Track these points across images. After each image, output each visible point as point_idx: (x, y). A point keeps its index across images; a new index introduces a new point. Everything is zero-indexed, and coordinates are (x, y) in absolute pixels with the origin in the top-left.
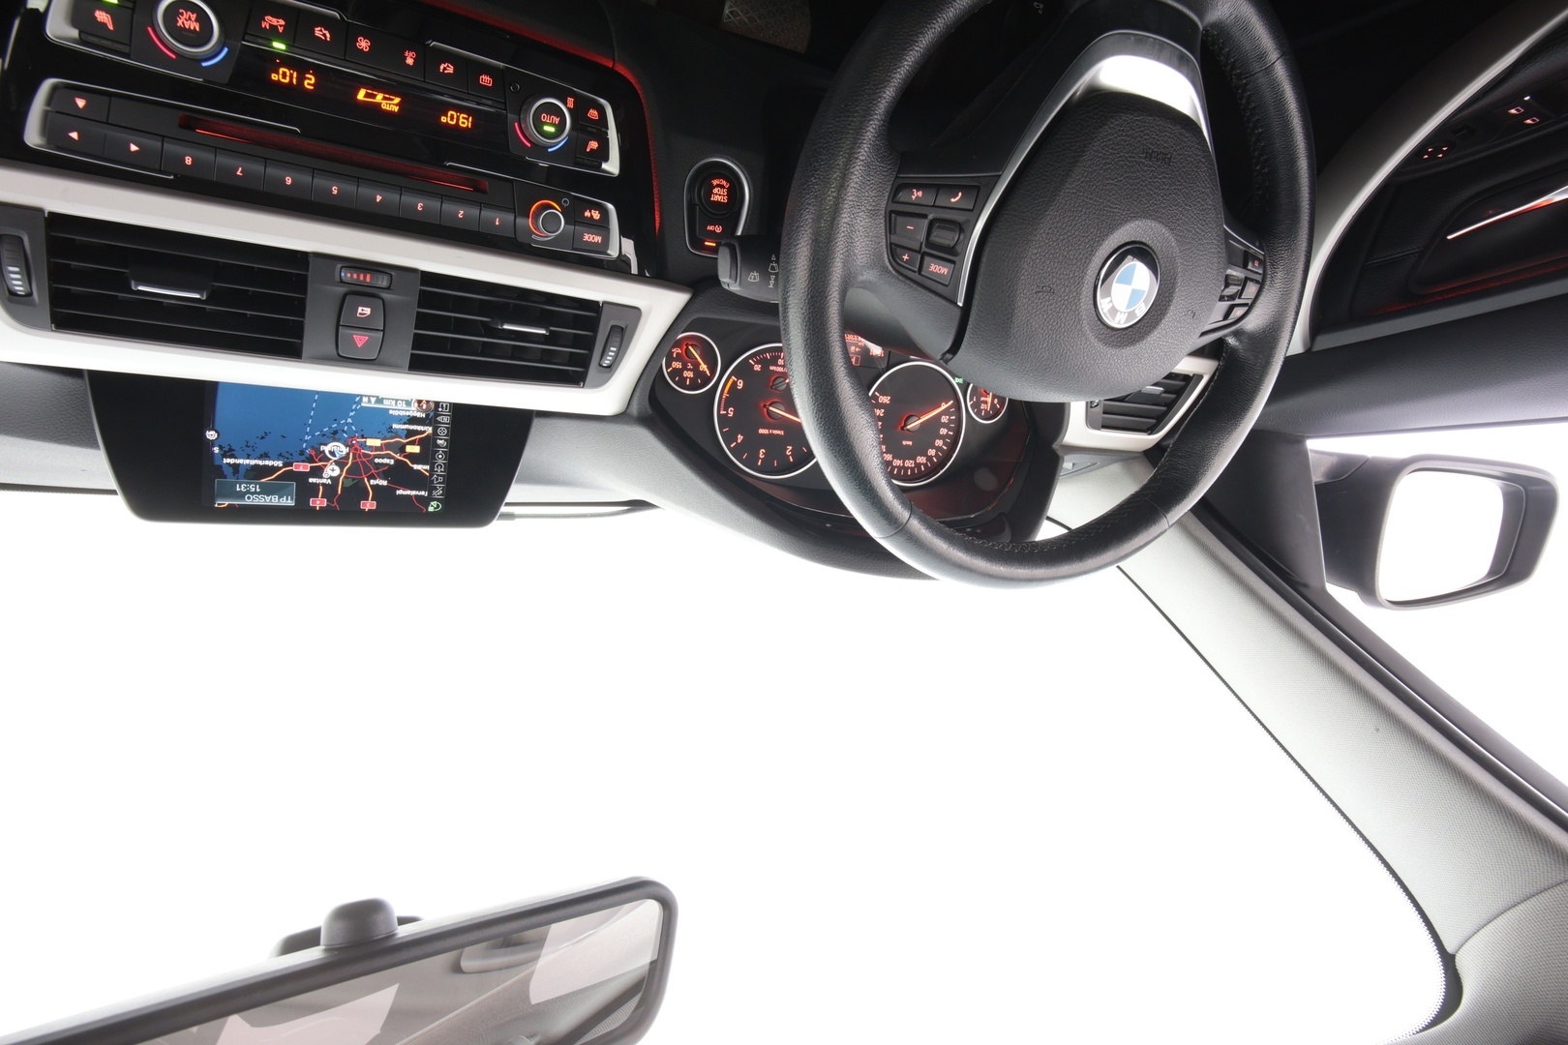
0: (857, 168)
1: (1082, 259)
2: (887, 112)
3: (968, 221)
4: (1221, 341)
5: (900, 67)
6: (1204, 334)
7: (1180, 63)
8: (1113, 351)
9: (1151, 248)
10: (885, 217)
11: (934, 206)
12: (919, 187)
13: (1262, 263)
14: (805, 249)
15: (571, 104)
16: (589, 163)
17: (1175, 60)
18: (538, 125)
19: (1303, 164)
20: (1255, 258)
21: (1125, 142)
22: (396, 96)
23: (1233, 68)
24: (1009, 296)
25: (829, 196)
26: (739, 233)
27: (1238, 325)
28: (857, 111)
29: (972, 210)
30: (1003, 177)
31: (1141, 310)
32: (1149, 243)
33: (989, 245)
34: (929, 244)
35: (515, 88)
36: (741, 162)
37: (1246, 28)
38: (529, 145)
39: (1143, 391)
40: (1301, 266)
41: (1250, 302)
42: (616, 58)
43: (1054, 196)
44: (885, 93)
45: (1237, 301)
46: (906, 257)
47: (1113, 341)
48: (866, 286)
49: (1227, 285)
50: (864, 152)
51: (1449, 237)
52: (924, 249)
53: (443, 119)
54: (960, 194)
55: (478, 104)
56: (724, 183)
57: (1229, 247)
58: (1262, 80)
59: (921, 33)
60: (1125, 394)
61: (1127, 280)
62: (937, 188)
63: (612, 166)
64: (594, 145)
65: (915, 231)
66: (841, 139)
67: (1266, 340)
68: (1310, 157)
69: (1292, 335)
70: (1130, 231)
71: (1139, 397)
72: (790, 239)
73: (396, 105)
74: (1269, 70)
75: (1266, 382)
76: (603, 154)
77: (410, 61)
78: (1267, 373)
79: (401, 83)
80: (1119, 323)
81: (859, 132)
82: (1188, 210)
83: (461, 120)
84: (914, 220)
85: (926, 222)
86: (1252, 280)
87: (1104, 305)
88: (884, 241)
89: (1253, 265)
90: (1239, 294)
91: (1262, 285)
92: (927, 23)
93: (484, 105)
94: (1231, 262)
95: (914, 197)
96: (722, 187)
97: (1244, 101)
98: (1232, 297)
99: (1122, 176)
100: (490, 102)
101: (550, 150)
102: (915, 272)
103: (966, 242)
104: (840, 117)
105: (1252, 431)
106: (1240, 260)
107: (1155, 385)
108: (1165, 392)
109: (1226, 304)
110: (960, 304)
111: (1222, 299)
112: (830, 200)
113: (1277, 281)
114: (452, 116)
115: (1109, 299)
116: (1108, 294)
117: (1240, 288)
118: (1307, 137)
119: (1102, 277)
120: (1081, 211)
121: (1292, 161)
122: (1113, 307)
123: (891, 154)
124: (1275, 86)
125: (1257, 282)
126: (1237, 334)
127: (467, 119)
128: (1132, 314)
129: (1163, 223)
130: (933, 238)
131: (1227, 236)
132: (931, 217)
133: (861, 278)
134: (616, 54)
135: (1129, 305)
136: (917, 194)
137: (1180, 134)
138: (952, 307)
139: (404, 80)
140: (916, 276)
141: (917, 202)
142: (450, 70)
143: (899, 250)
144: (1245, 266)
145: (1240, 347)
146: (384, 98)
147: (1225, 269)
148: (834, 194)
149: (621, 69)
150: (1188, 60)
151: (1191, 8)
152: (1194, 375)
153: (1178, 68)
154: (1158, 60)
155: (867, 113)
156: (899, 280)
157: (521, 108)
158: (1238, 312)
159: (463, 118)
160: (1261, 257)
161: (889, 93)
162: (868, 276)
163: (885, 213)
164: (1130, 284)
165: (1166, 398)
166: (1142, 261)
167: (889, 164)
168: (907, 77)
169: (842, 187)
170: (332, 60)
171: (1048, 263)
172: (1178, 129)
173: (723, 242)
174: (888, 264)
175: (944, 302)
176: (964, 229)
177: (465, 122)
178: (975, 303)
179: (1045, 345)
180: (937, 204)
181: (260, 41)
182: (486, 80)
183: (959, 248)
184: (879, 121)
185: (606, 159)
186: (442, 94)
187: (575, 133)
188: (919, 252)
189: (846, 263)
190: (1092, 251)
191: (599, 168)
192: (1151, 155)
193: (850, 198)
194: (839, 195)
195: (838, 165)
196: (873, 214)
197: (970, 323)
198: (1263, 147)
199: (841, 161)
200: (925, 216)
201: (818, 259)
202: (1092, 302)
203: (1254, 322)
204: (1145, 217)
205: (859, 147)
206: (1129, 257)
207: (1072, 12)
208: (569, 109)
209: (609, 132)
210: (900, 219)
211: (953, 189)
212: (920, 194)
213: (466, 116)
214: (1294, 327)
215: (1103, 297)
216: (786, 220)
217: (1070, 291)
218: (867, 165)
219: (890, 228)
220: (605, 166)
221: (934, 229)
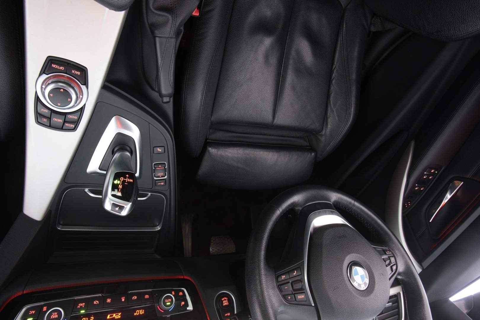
0: (263, 277)
1: (340, 274)
2: (264, 258)
3: (302, 278)
4: (396, 279)
5: (262, 245)
6: (390, 279)
7: (332, 213)
8: (368, 298)
9: (357, 261)
10: (277, 288)
11: (290, 278)
12: (283, 275)
13: (390, 251)
14: (258, 309)
15: (173, 294)
16: (183, 309)
17: (330, 213)
18: (165, 303)
19: (379, 221)
20: (387, 250)
21: (331, 237)
22: (119, 313)
23: (345, 209)
24: (326, 295)
25: (258, 289)
26: (236, 313)
27: (397, 271)
28: (256, 261)
29: (301, 274)
30: (304, 261)
31: (367, 281)
32: (355, 260)
33: (311, 282)
34: (294, 290)
35: (156, 295)
36: (229, 290)
37: (342, 199)
38: (163, 312)
39: (386, 307)
40: (400, 246)
41: (395, 263)
42: (184, 275)
43: (322, 259)
44: (261, 253)
45: (392, 265)
46: (289, 298)
47: (366, 295)
48: (282, 312)
49: (385, 262)
50: (263, 272)
51: (430, 221)
52: (294, 292)
53: (135, 314)
54: (295, 271)
55: (145, 305)
56: (226, 298)
57: (377, 251)
58: (354, 208)
59: (264, 234)
60: (381, 311)
61: (357, 274)
62: (288, 272)
63: (190, 308)
64: (183, 303)
65: (288, 288)
66: (255, 271)
67: (408, 272)
68: (379, 219)
69: (415, 267)
70: (348, 260)
71: (386, 310)
72: (252, 308)
73: (120, 316)
74: (354, 205)
75: (420, 285)
76: (187, 305)
77: (123, 300)
78: (418, 282)
79: (121, 308)
80: (363, 288)
81: (259, 266)
82: (359, 246)
83: (141, 312)
84: (286, 285)
85: (290, 284)
86: (391, 257)
87: (355, 284)
88: (280, 295)
89: (388, 253)
90: (390, 262)
91: (394, 256)
92: (264, 232)
93: (147, 304)
94: (382, 255)
95: (283, 278)
96: (225, 300)
97: (353, 214)
98: (389, 264)
99: (336, 246)
100: (149, 303)
101: (170, 311)
102: (294, 301)
103: (304, 284)
104: (252, 265)
105: (430, 304)
106: (383, 253)
107: (388, 303)
108: (393, 304)
109: (389, 267)
110: (313, 305)
111: (387, 266)
112: (259, 290)
113: (397, 254)
114: (138, 312)
115: (355, 282)
116: (354, 281)
117: (389, 260)
118: (375, 215)
119: (349, 276)
120: (331, 260)
121: (376, 222)
122: (359, 284)
123: (270, 269)
124: (358, 208)
125: (392, 256)
126: (399, 274)
127: (142, 311)
128: (365, 283)
129: (355, 253)
130: (294, 288)
131: (375, 248)
132: (290, 282)
133: (279, 311)
134: (184, 274)
135: (363, 281)
136: (283, 277)
137: (344, 229)
138: (311, 307)
139: (122, 307)
140: (295, 302)
141: (285, 279)
142: (136, 298)
143: (286, 296)
144: (386, 254)
145: (403, 278)
146: (116, 315)
147: (381, 257)
148: (260, 288)
149: (186, 277)
150: (334, 212)
151: (326, 201)
152: (397, 293)
153: (333, 214)
154: (326, 215)
155: (259, 261)
156: (291, 306)
157: (158, 302)
158: (394, 268)
159: (141, 311)
160: (388, 249)
161: (263, 253)
162: (281, 309)
163: (277, 287)
164: (359, 275)
165: (395, 305)
166: (357, 266)
167: (271, 272)
168: (266, 247)
169: (261, 284)
170: (99, 309)
171: (331, 279)
172: (342, 228)
173: (232, 318)
174: (285, 302)
175: (308, 307)
176: (302, 281)
177: (142, 312)
178: (317, 302)
179: (346, 306)
180: (290, 277)
181: (77, 312)
182: (147, 296)
183: (303, 287)
184: (263, 261)
185: (188, 306)
186: (134, 306)
187: (177, 302)
188: (292, 294)
189: (272, 308)
190: (341, 270)
191: (186, 310)
192: (340, 237)
193: (265, 287)
194: (261, 287)
195: (257, 278)
196: (273, 288)
197: (320, 310)
198: (366, 222)
199: (257, 277)
200: (289, 282)
201: (263, 311)
202: (351, 285)
203: (401, 268)
204: (350, 254)
205: (261, 271)
206: (353, 267)
207: (299, 214)
208: (173, 295)
209: (187, 297)
210: (282, 287)
211: (293, 271)
212: (284, 276)
213: (142, 310)
214: (413, 264)
215: (354, 282)
216: (248, 302)
217: (343, 285)
218: (265, 275)
219: (281, 291)
220: (188, 309)
221: (293, 285)
